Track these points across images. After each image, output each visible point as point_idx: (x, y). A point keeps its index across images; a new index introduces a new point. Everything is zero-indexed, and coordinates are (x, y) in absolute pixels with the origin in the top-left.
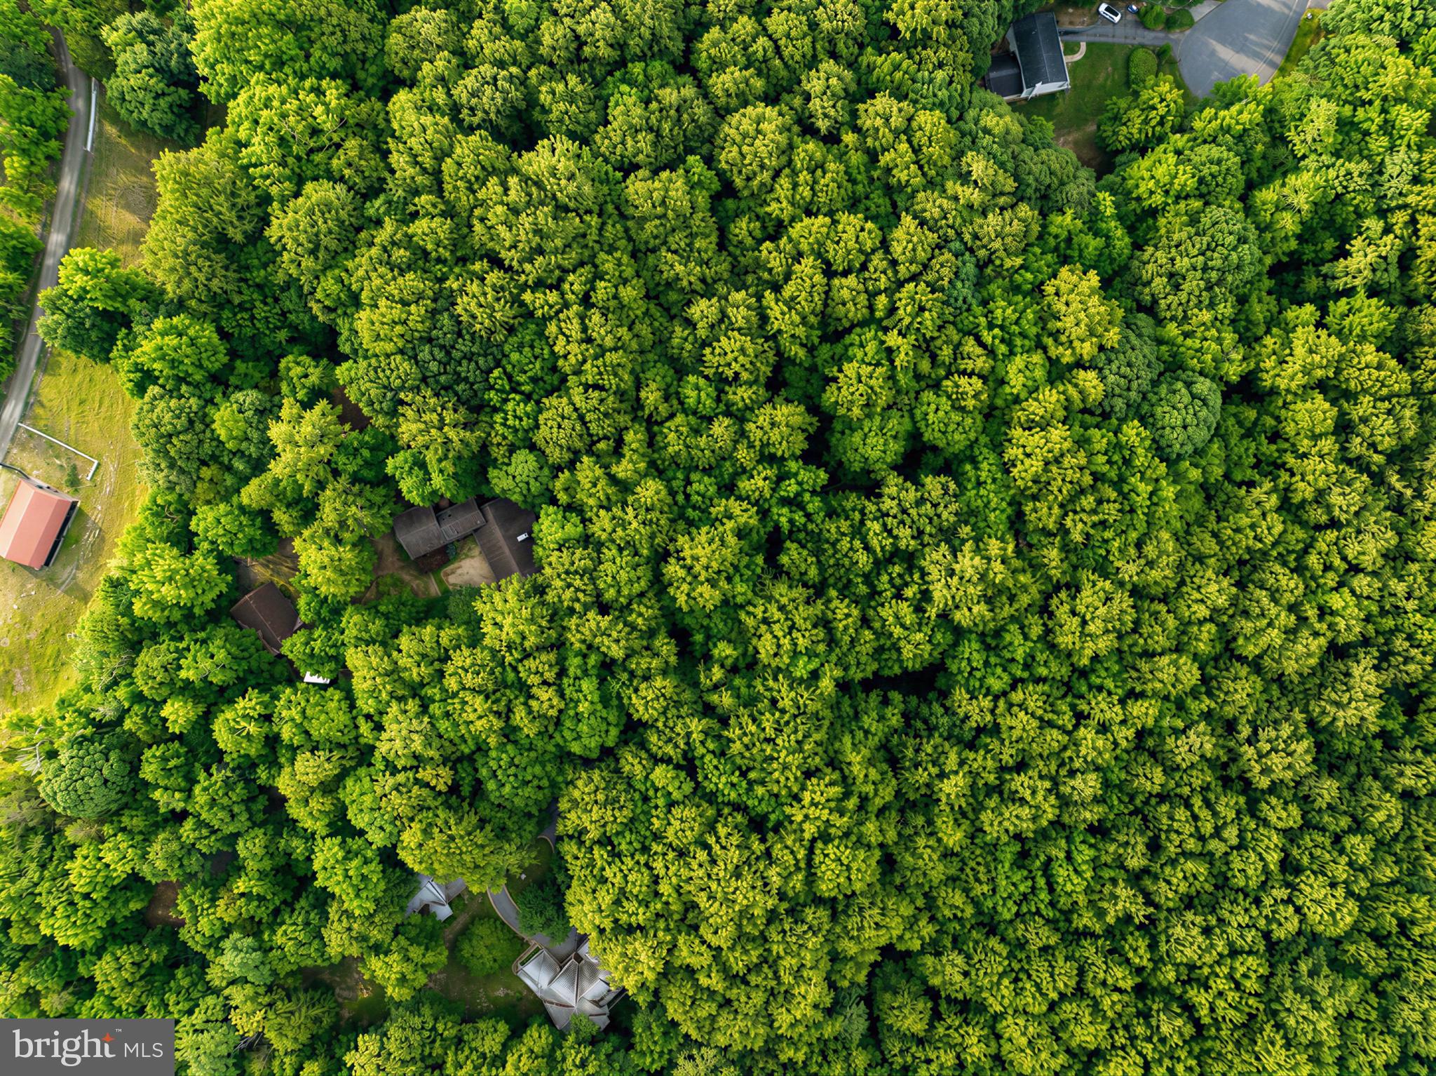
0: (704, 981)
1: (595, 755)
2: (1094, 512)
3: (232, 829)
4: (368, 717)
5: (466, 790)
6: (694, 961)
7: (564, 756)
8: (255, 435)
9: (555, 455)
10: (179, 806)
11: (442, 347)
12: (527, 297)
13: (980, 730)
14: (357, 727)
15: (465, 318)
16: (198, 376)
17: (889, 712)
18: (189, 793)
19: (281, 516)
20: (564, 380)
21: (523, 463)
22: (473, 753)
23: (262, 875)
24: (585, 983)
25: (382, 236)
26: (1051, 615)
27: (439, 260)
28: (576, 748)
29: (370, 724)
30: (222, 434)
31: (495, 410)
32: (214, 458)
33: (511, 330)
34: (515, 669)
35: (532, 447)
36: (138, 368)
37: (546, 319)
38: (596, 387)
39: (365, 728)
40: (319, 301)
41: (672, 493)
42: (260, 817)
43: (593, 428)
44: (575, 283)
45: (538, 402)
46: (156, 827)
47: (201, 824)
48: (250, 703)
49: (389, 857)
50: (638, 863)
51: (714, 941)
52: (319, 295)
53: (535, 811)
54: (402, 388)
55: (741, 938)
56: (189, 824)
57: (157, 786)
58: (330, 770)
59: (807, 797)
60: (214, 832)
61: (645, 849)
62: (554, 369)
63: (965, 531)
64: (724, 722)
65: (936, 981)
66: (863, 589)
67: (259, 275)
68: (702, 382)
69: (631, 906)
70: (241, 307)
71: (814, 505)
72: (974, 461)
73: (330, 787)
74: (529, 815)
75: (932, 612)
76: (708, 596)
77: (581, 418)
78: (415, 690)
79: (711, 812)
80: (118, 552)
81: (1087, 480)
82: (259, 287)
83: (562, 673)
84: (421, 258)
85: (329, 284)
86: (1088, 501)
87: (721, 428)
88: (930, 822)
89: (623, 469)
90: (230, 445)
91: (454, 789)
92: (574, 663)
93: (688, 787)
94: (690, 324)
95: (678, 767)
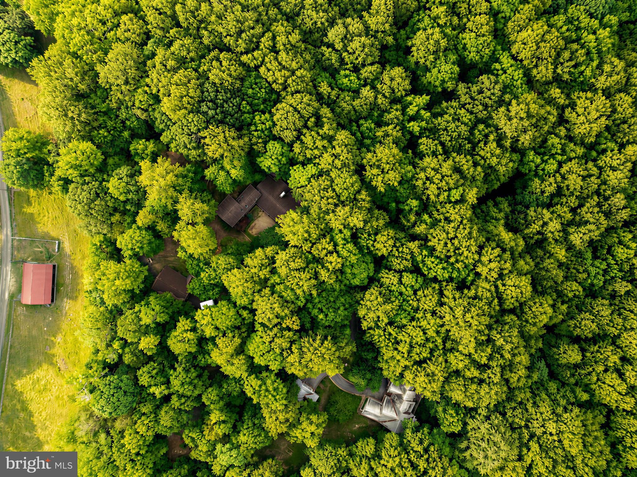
0: (468, 374)
1: (366, 282)
2: (571, 59)
3: (197, 392)
4: (245, 308)
5: (308, 325)
6: (461, 366)
7: (351, 289)
8: (132, 188)
9: (288, 136)
10: (166, 392)
11: (211, 101)
12: (244, 58)
13: (552, 196)
14: (240, 316)
15: (217, 81)
16: (92, 170)
17: (502, 206)
18: (168, 382)
19: (161, 226)
20: (278, 94)
21: (274, 147)
22: (306, 304)
23: (221, 410)
24: (398, 405)
25: (158, 59)
26: (567, 122)
27: (192, 60)
28: (356, 282)
29: (247, 312)
30: (116, 194)
31: (250, 125)
32: (115, 210)
33: (242, 80)
34: (310, 253)
35: (275, 138)
36: (60, 179)
37: (257, 68)
38: (298, 92)
39: (245, 314)
40: (139, 108)
41: (353, 134)
42: (208, 382)
43: (304, 112)
44: (265, 42)
45: (270, 112)
46: (158, 407)
47: (180, 396)
48: (183, 324)
49: (282, 375)
50: (413, 326)
51: (466, 352)
52: (137, 104)
53: (346, 322)
54: (199, 130)
55: (479, 344)
56: (174, 398)
57: (150, 386)
58: (237, 341)
59: (484, 259)
60: (188, 398)
61: (413, 319)
62: (272, 90)
63: (507, 97)
64: (426, 239)
65: (577, 332)
66: (468, 146)
67: (103, 107)
68: (347, 72)
69: (417, 350)
70: (100, 127)
71: (426, 115)
72: (497, 60)
73: (240, 350)
74: (344, 326)
75: (508, 144)
76: (393, 177)
77: (295, 109)
78: (264, 283)
79: (437, 286)
80: (85, 275)
81: (562, 43)
82: (105, 113)
83: (336, 245)
84: (182, 62)
85: (140, 97)
86: (566, 55)
87: (366, 92)
88: (546, 252)
89: (326, 129)
90: (122, 198)
91: (302, 326)
92: (339, 238)
93: (420, 280)
94: (330, 45)
95: (412, 272)
